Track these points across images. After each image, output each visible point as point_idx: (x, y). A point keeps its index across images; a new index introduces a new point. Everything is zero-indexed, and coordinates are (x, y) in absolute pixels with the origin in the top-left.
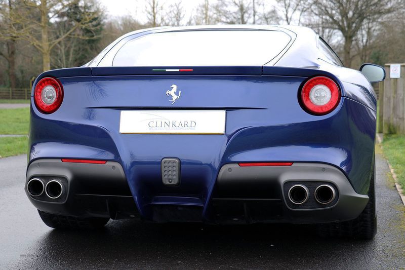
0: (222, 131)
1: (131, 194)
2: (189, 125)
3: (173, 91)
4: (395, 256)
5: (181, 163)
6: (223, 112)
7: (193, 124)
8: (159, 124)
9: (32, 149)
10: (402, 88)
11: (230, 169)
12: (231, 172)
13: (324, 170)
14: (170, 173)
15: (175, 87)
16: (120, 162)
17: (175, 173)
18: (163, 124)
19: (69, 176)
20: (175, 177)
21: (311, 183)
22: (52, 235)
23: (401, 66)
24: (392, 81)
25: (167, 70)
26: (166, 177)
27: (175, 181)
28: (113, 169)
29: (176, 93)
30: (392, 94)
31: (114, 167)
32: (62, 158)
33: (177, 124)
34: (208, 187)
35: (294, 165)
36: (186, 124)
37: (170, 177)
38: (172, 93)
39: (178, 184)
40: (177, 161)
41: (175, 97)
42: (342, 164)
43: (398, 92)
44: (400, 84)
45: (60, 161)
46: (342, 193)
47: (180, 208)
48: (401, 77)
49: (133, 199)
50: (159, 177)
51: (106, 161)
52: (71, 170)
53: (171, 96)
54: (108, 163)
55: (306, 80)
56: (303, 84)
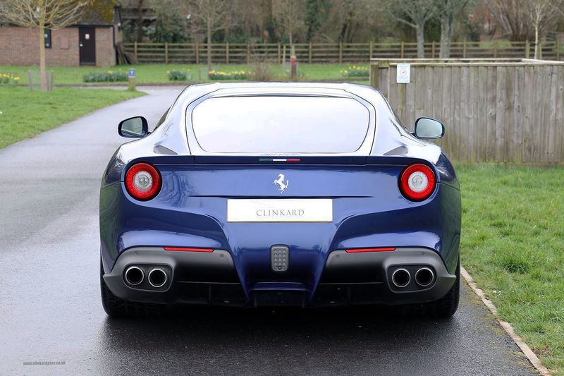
0: (330, 219)
1: (239, 281)
2: (297, 213)
3: (281, 180)
4: (481, 333)
6: (330, 201)
7: (301, 213)
8: (267, 213)
10: (413, 97)
11: (338, 256)
12: (338, 258)
13: (423, 254)
14: (280, 260)
15: (282, 176)
16: (228, 250)
17: (284, 260)
18: (271, 212)
19: (172, 264)
20: (284, 264)
21: (412, 267)
23: (412, 66)
24: (400, 87)
25: (274, 160)
26: (276, 264)
27: (284, 268)
28: (222, 257)
29: (284, 183)
30: (400, 106)
31: (222, 255)
32: (164, 247)
33: (285, 213)
34: (316, 275)
35: (397, 250)
36: (294, 212)
37: (280, 264)
38: (280, 182)
39: (288, 271)
40: (286, 248)
41: (283, 187)
42: (436, 246)
43: (407, 103)
44: (410, 91)
45: (162, 249)
46: (439, 275)
47: (279, 293)
48: (411, 82)
49: (240, 286)
50: (268, 264)
51: (214, 249)
52: (175, 258)
53: (279, 186)
54: (216, 252)
55: (405, 168)
56: (402, 172)
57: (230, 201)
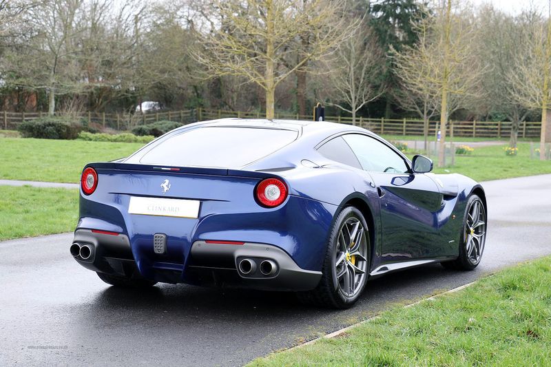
0: (196, 216)
1: (134, 259)
2: (174, 210)
3: (166, 184)
5: (168, 237)
6: (198, 202)
7: (177, 209)
8: (154, 208)
9: (80, 220)
11: (199, 245)
12: (200, 247)
13: (268, 249)
14: (159, 245)
15: (167, 181)
16: (127, 234)
17: (162, 245)
18: (158, 208)
19: (95, 242)
20: (162, 248)
21: (257, 259)
22: (107, 293)
25: (162, 168)
26: (156, 248)
27: (162, 251)
28: (123, 240)
29: (167, 186)
31: (123, 238)
32: (92, 229)
33: (167, 209)
35: (245, 244)
36: (172, 209)
37: (159, 248)
38: (164, 185)
39: (165, 253)
40: (164, 236)
41: (166, 189)
45: (91, 231)
49: (135, 263)
50: (152, 248)
51: (118, 233)
52: (98, 239)
53: (163, 188)
54: (120, 235)
55: (261, 181)
56: (258, 184)
57: (133, 198)
